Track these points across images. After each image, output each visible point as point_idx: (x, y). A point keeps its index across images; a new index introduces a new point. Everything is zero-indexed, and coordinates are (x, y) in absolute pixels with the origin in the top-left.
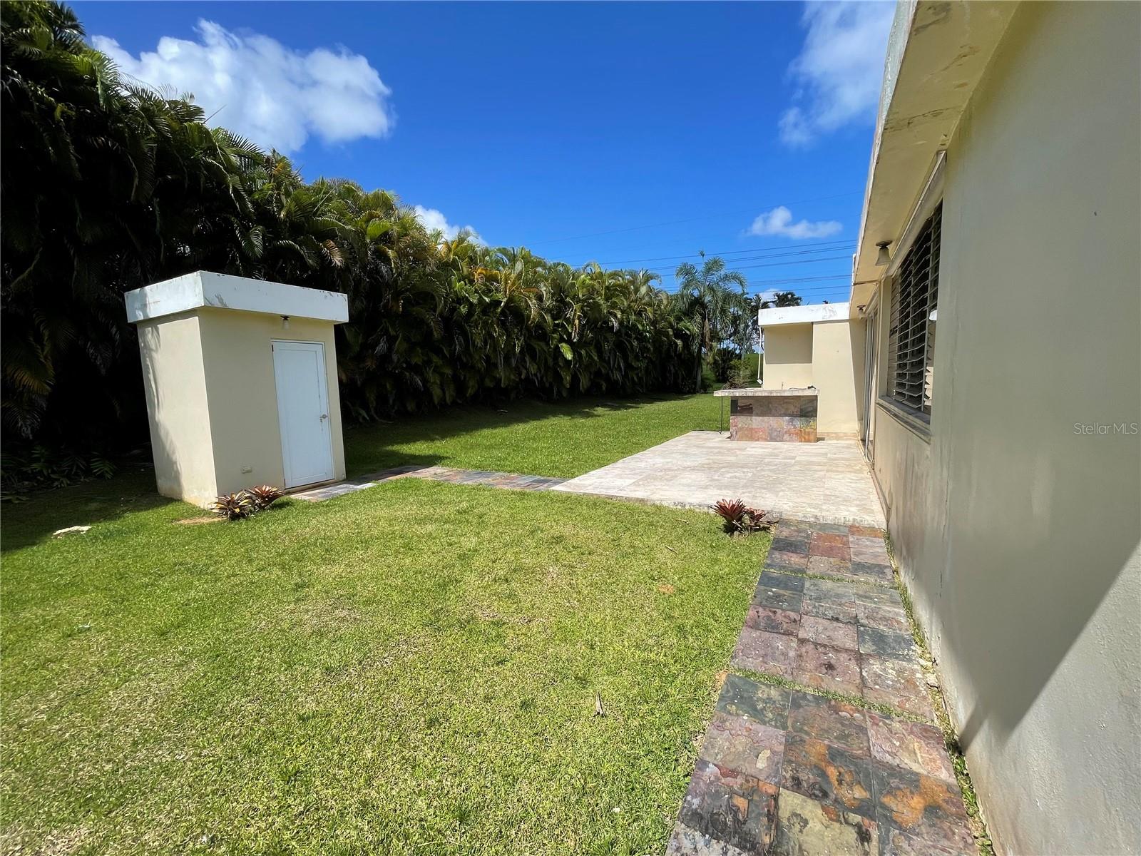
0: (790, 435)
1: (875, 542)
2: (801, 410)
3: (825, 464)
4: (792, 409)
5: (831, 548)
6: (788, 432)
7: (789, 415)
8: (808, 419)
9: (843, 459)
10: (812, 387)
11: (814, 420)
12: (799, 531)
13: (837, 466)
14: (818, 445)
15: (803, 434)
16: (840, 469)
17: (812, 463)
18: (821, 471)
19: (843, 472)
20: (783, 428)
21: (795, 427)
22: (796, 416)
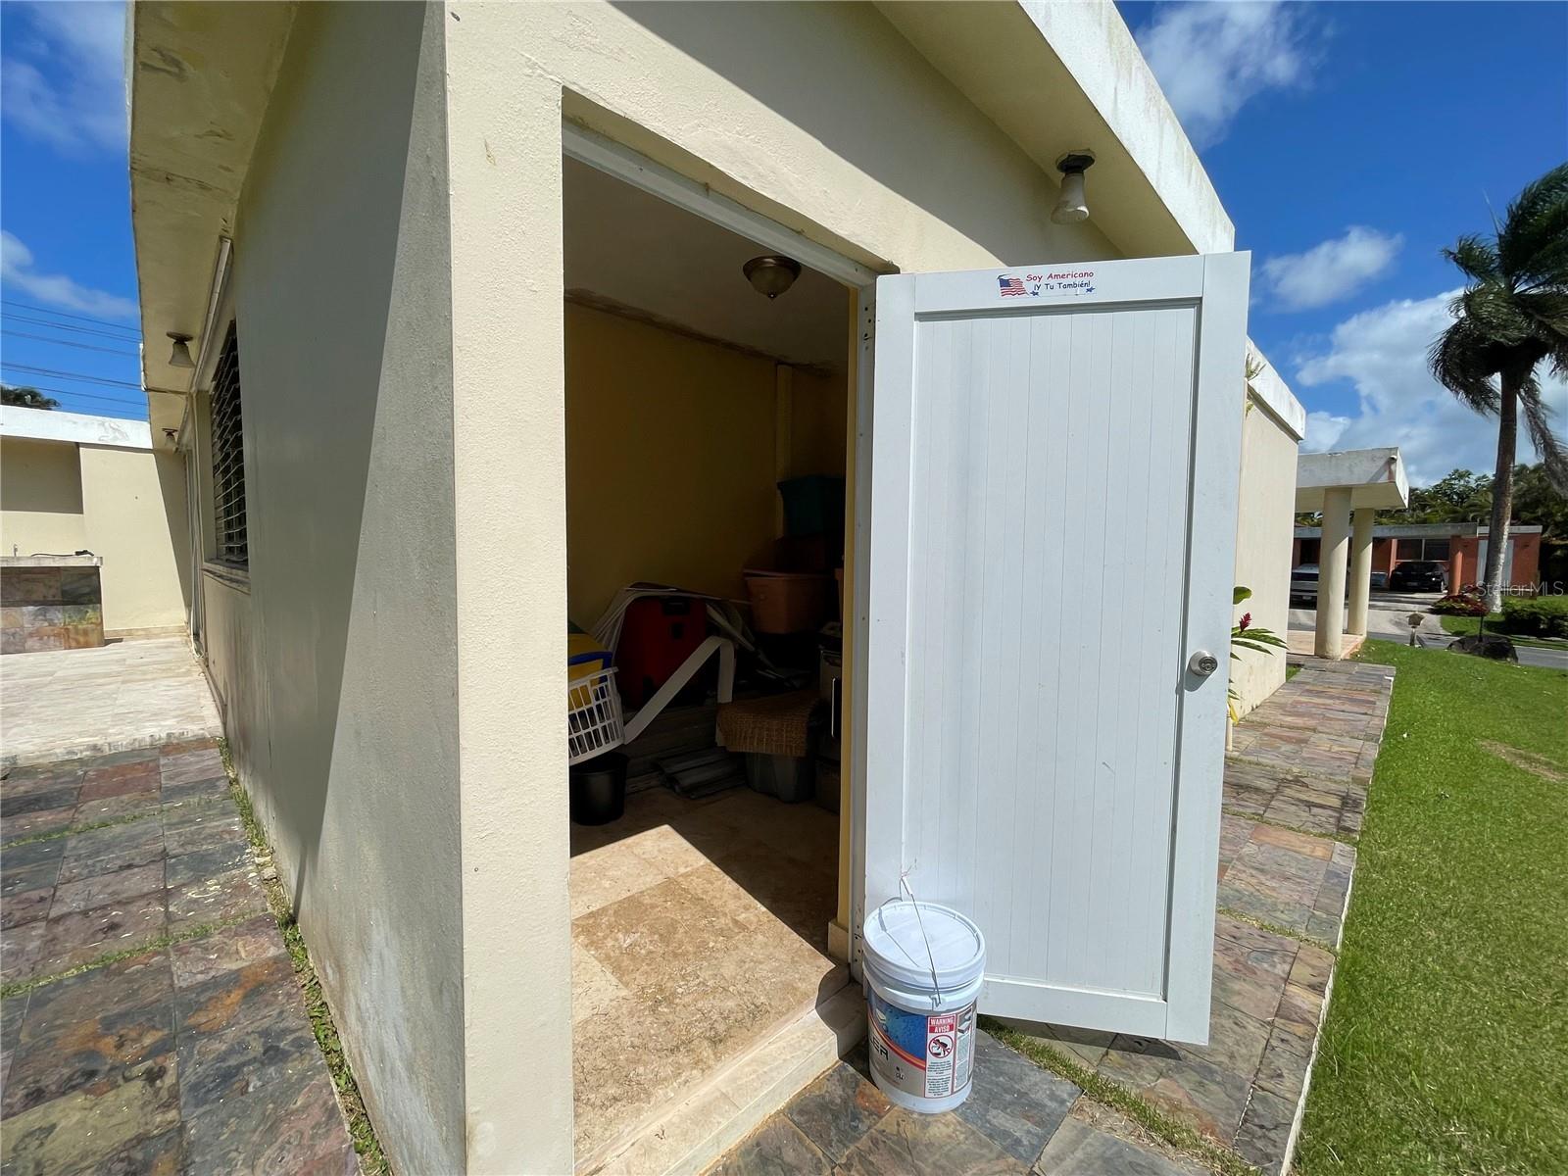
0: (41, 639)
1: (202, 756)
2: (64, 593)
3: (119, 674)
4: (40, 592)
5: (125, 783)
6: (37, 634)
7: (34, 603)
8: (82, 607)
9: (155, 663)
10: (85, 552)
11: (94, 610)
12: (56, 777)
13: (144, 673)
14: (108, 650)
15: (72, 636)
16: (149, 677)
17: (89, 676)
18: (110, 684)
19: (154, 679)
20: (22, 627)
21: (51, 623)
22: (53, 604)
